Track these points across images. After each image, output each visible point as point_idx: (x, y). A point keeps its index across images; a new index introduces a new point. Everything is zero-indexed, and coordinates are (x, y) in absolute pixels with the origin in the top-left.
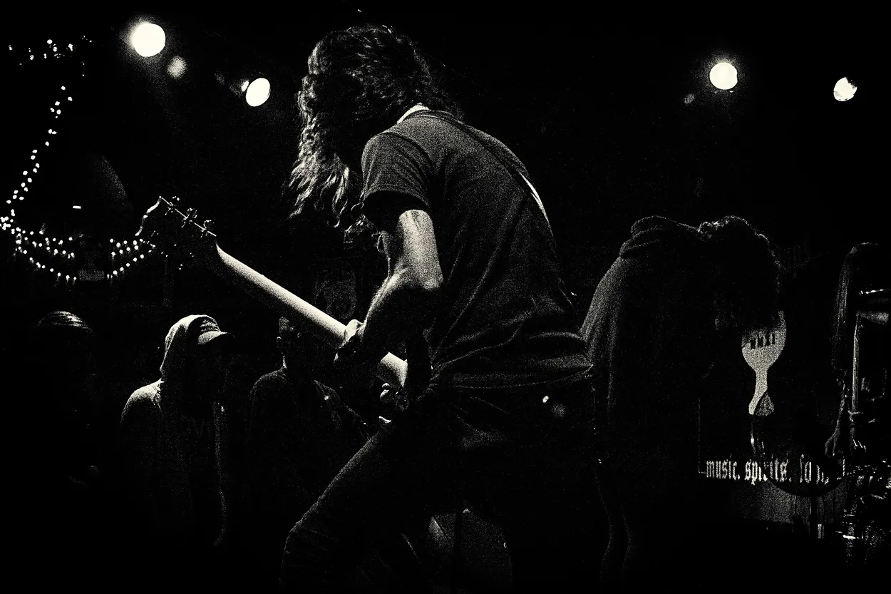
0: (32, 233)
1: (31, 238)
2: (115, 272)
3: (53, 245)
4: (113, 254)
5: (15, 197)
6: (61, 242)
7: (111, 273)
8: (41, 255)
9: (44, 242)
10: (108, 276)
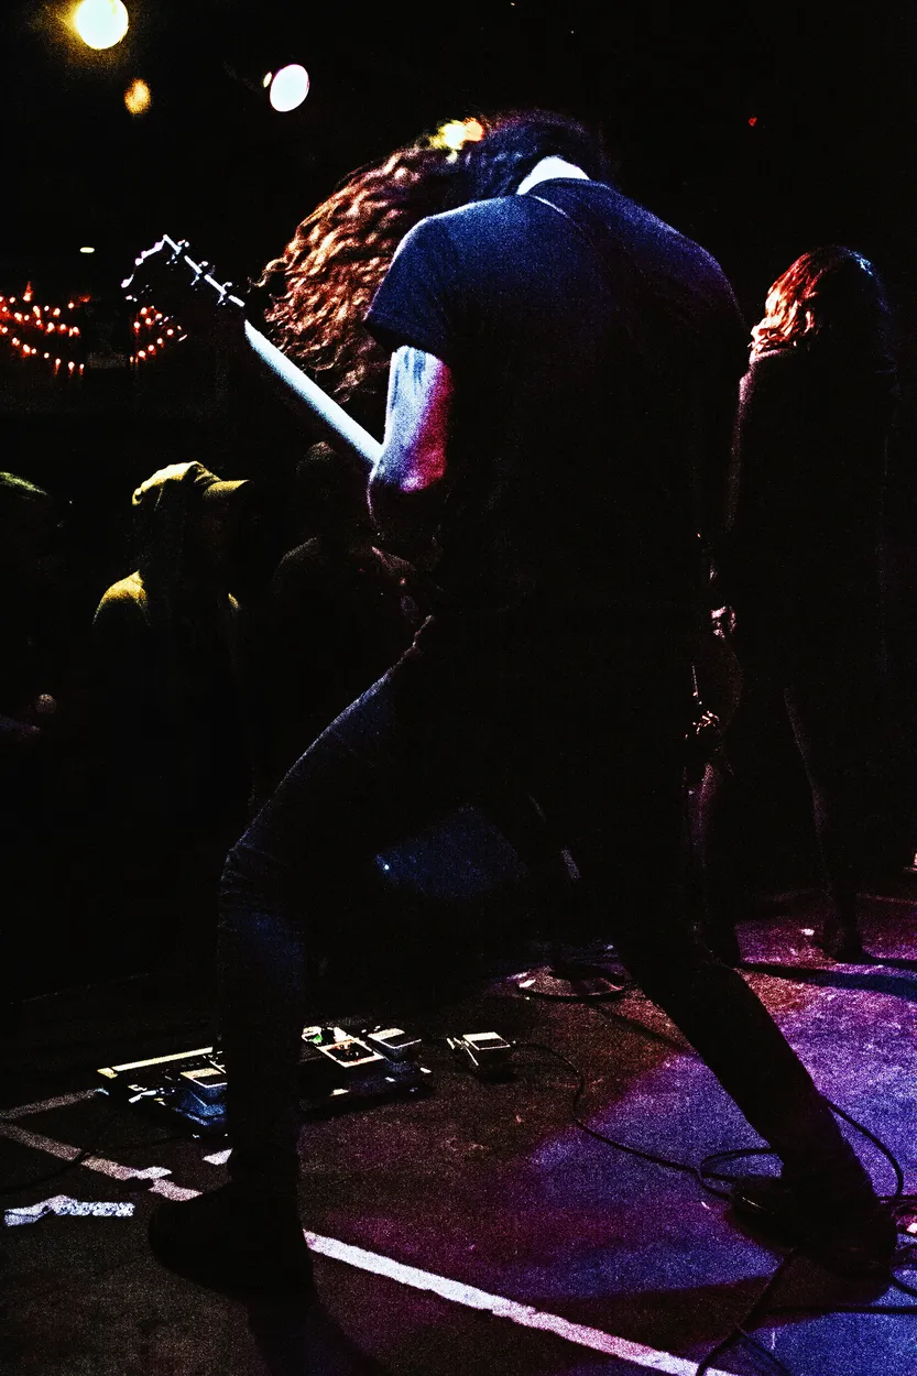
0: (12, 300)
1: (13, 308)
2: (142, 354)
3: (46, 318)
4: (137, 325)
6: (57, 312)
7: (135, 355)
8: (28, 333)
9: (31, 313)
10: (132, 359)
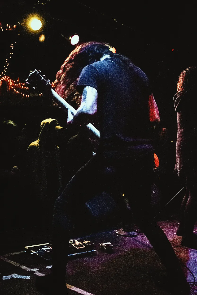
0: (15, 81)
5: (2, 74)
6: (24, 84)
8: (18, 88)
9: (18, 84)
